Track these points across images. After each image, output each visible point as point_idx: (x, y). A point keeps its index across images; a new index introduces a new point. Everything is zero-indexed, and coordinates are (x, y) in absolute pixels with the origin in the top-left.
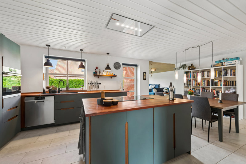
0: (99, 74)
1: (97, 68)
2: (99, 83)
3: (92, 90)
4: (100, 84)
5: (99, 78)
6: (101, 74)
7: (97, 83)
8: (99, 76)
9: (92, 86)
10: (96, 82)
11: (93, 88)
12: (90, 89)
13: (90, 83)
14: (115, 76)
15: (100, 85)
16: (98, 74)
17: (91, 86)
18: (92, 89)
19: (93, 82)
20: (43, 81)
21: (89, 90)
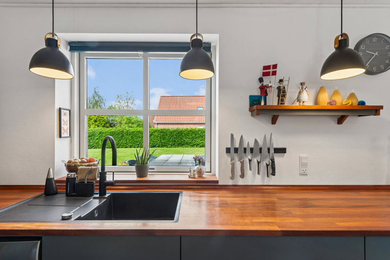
0: (276, 104)
1: (269, 70)
2: (275, 146)
3: (241, 182)
4: (282, 151)
5: (274, 121)
6: (287, 103)
7: (265, 151)
8: (274, 115)
9: (242, 163)
10: (261, 143)
11: (249, 173)
12: (232, 178)
13: (232, 151)
14: (364, 110)
15: (278, 159)
16: (272, 100)
17: (238, 165)
18: (242, 176)
19: (249, 142)
20: (57, 140)
21: (230, 183)
